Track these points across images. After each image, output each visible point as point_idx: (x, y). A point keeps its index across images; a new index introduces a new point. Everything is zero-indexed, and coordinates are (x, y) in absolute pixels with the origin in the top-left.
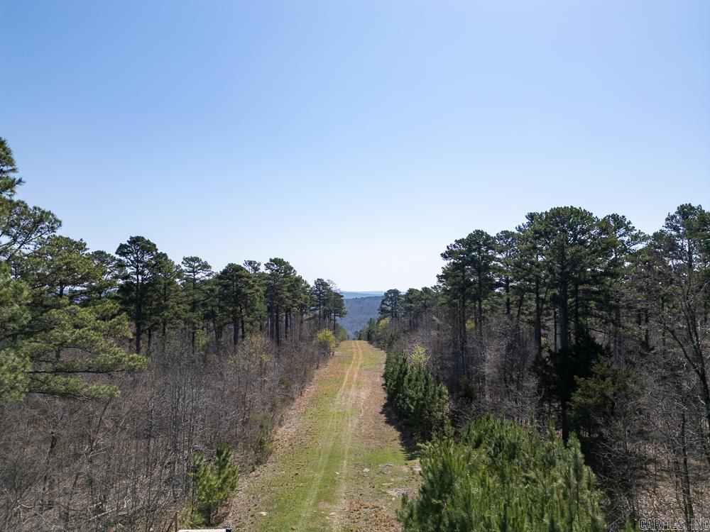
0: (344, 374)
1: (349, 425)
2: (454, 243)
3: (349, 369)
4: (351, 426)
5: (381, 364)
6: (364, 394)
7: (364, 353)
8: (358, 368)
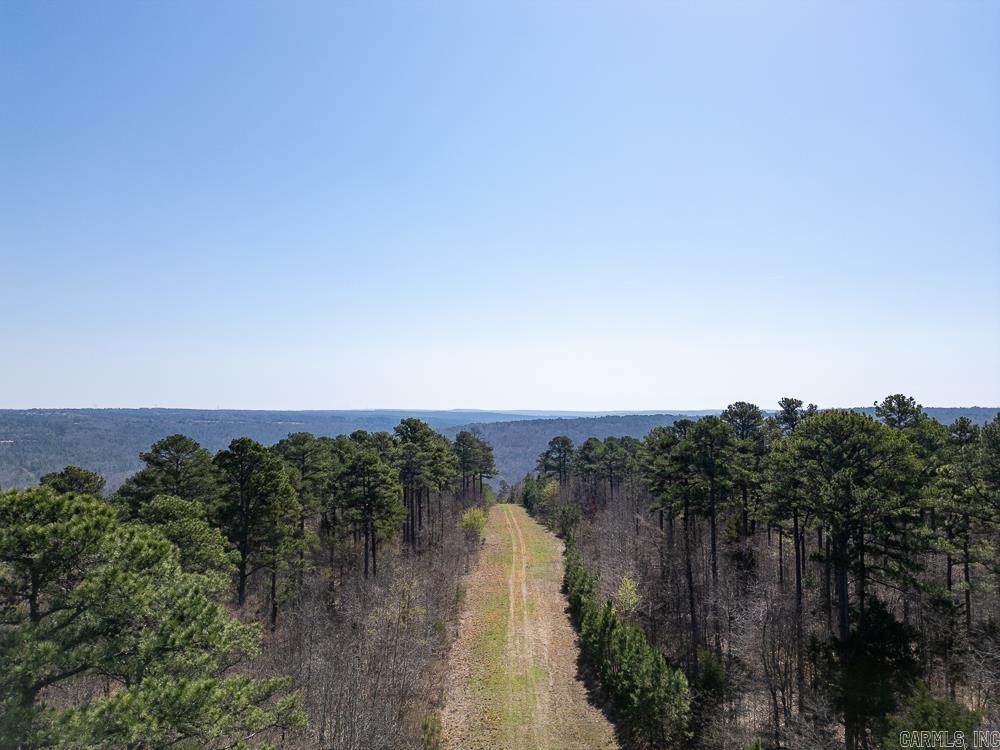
0: (506, 585)
1: (539, 707)
2: (673, 425)
3: (512, 576)
4: (541, 707)
5: (554, 562)
6: (544, 632)
7: (525, 536)
8: (523, 572)
